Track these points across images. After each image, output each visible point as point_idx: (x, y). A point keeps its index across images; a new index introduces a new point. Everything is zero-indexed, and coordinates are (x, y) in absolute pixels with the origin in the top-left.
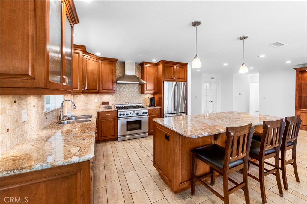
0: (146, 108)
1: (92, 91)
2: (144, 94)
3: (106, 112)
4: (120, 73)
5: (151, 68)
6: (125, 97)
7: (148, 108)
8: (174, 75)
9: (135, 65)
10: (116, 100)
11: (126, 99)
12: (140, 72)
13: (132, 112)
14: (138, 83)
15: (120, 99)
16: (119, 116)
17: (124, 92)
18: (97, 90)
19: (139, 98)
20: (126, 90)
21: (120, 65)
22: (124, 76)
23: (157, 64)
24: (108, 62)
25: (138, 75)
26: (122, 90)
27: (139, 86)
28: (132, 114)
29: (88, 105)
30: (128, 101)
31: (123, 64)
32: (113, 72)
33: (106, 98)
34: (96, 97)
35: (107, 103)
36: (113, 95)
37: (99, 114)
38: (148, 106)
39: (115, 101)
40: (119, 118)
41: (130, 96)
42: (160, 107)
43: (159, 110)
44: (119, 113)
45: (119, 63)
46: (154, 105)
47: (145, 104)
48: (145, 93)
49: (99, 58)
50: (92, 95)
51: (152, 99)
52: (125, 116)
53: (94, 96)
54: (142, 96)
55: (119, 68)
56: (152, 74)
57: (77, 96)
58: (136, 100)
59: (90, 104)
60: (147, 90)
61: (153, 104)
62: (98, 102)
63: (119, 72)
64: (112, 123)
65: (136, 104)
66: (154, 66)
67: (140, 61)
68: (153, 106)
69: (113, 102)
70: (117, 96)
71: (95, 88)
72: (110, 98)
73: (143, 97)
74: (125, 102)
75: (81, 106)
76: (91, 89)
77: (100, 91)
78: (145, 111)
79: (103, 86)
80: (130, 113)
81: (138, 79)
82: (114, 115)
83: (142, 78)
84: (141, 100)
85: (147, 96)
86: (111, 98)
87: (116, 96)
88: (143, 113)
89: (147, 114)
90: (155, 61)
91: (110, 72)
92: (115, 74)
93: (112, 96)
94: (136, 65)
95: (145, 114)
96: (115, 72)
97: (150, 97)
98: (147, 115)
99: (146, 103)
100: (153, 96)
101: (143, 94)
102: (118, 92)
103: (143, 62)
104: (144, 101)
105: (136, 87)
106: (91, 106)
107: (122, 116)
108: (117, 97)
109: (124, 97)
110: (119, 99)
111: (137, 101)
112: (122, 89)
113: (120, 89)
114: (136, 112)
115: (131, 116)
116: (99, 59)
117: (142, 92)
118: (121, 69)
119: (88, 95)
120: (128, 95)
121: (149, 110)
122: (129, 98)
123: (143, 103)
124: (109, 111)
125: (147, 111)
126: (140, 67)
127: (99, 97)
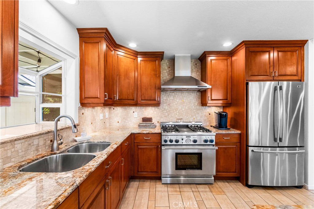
0: (211, 131)
1: (126, 102)
2: (207, 107)
3: (144, 133)
4: (168, 74)
5: (220, 62)
6: (176, 110)
7: (214, 132)
8: (272, 68)
9: (191, 62)
10: (163, 116)
11: (178, 114)
12: (200, 71)
13: (184, 137)
14: (196, 87)
15: (168, 114)
16: (163, 143)
17: (174, 104)
18: (134, 100)
19: (198, 113)
20: (178, 100)
21: (168, 64)
22: (174, 79)
23: (232, 53)
24: (150, 59)
25: (196, 75)
26: (171, 101)
27: (198, 94)
28: (184, 141)
29: (127, 121)
30: (181, 118)
31: (172, 60)
32: (157, 74)
33: (149, 112)
34: (136, 111)
35: (150, 120)
36: (158, 108)
37: (135, 137)
38: (214, 127)
39: (161, 117)
40: (163, 145)
41: (183, 109)
42: (239, 132)
43: (237, 136)
44: (163, 138)
45: (166, 61)
46: (226, 127)
47: (208, 124)
48: (208, 105)
49: (136, 54)
50: (131, 107)
51: (221, 117)
52: (174, 143)
53: (133, 109)
54: (204, 109)
55: (166, 68)
56: (222, 71)
57: (114, 109)
58: (192, 116)
59: (129, 119)
60: (212, 100)
61: (223, 123)
62: (139, 118)
63: (166, 74)
64: (154, 152)
65: (193, 123)
66: (225, 58)
67: (199, 52)
68: (223, 128)
69: (159, 118)
70: (165, 109)
71: (131, 97)
72: (154, 112)
73: (205, 111)
74: (175, 119)
75: (118, 122)
76: (124, 98)
77: (139, 103)
78: (209, 138)
79: (143, 94)
80: (182, 139)
81: (196, 82)
82: (155, 139)
83: (204, 78)
84: (201, 117)
85: (213, 111)
86: (155, 112)
87: (163, 109)
88: (206, 141)
89: (214, 143)
91: (153, 73)
92: (159, 76)
93: (157, 109)
94: (193, 61)
95: (208, 143)
96: (160, 73)
97: (217, 112)
98: (213, 145)
99: (210, 122)
100: (222, 111)
101: (204, 107)
102: (166, 103)
103: (205, 52)
104: (206, 118)
105: (193, 95)
106: (130, 122)
107: (169, 143)
108: (164, 112)
109: (175, 110)
110: (167, 114)
111: (194, 117)
112: (171, 98)
113: (169, 99)
114: (192, 138)
115: (183, 144)
116: (138, 55)
117: (204, 103)
118: (170, 69)
119: (126, 107)
120: (180, 107)
121: (217, 135)
122: (182, 112)
123: (205, 120)
124: (148, 133)
125: (214, 138)
126: (199, 64)
127: (140, 111)
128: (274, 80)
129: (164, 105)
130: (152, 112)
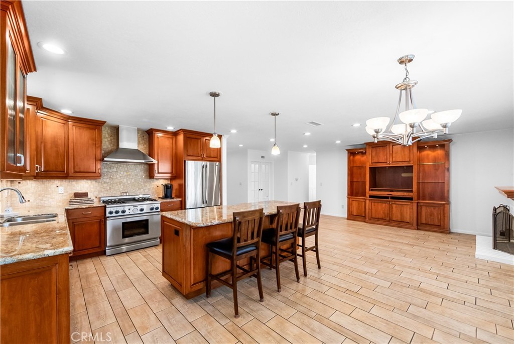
0: (157, 201)
1: (54, 174)
2: (155, 180)
3: (82, 208)
4: (110, 144)
5: (166, 139)
6: (120, 183)
7: (160, 201)
8: (202, 151)
9: (138, 133)
10: (103, 190)
11: (122, 187)
12: (148, 144)
13: (132, 208)
14: (143, 161)
15: (110, 188)
16: (108, 215)
17: (118, 176)
18: (64, 172)
19: (146, 186)
20: (122, 173)
21: (109, 131)
22: (116, 150)
23: (175, 134)
24: (88, 126)
25: (143, 149)
26: (114, 173)
27: (146, 166)
28: (131, 210)
29: (44, 199)
30: (126, 191)
31: (116, 130)
32: (97, 142)
33: (83, 186)
34: (61, 185)
35: (86, 195)
36: (96, 182)
37: (69, 213)
38: (161, 198)
39: (100, 191)
40: (108, 217)
41: (129, 182)
42: (180, 199)
43: (179, 203)
44: (108, 210)
45: (107, 128)
46: (171, 197)
47: (156, 196)
48: (155, 177)
49: (67, 118)
50: (52, 181)
51: (167, 187)
52: (120, 214)
53: (57, 182)
54: (151, 182)
55: (107, 136)
56: (168, 148)
57: (19, 183)
58: (139, 189)
59: (49, 196)
60: (159, 173)
61: (169, 194)
62: (66, 194)
63: (107, 143)
64: (96, 227)
65: (141, 196)
66: (170, 136)
67: (147, 127)
68: (168, 197)
69: (97, 193)
70: (105, 182)
71: (60, 168)
72: (90, 186)
73: (153, 184)
74: (119, 193)
75: (29, 201)
76: (51, 170)
77: (71, 174)
78: (155, 206)
79: (77, 165)
80: (129, 209)
81: (143, 156)
82: (98, 213)
83: (151, 154)
84: (149, 189)
85: (160, 183)
86: (92, 186)
87: (103, 182)
88: (152, 209)
89: (159, 210)
90: (171, 128)
91: (91, 142)
92: (100, 146)
93: (94, 182)
94: (140, 132)
95: (154, 210)
96: (101, 143)
97: (164, 184)
98: (159, 212)
99: (158, 194)
100: (169, 183)
101: (152, 180)
102: (107, 175)
103: (151, 129)
104: (154, 190)
105: (140, 167)
106: (50, 200)
107: (114, 214)
108: (104, 185)
109: (118, 183)
110: (108, 188)
111: (142, 190)
112: (113, 170)
113: (110, 171)
114: (139, 208)
115: (130, 213)
116: (69, 119)
117: (151, 176)
118: (112, 138)
119: (44, 180)
120: (125, 180)
121: (161, 203)
122: (128, 186)
123: (153, 193)
124: (89, 207)
125: (159, 205)
126: (146, 137)
127: (68, 185)
128: (202, 160)
129: (104, 177)
130: (88, 186)
